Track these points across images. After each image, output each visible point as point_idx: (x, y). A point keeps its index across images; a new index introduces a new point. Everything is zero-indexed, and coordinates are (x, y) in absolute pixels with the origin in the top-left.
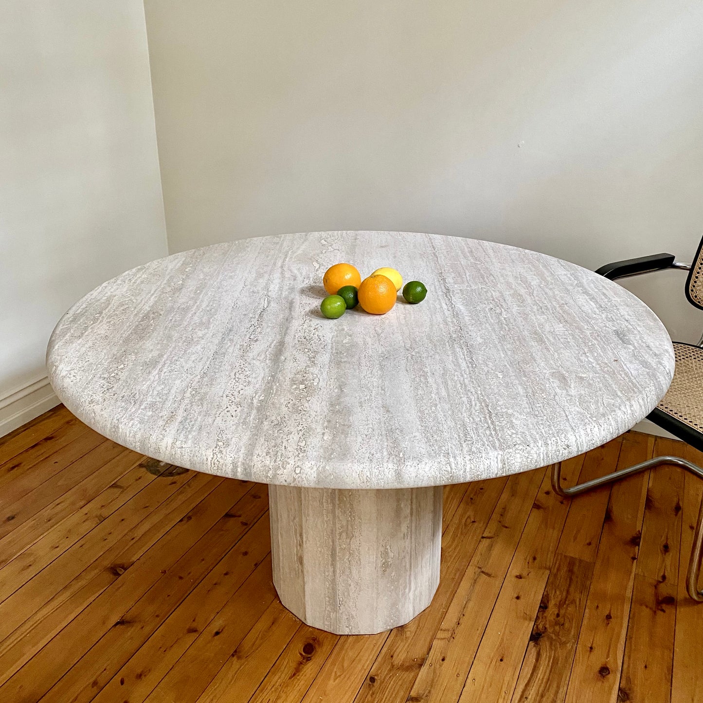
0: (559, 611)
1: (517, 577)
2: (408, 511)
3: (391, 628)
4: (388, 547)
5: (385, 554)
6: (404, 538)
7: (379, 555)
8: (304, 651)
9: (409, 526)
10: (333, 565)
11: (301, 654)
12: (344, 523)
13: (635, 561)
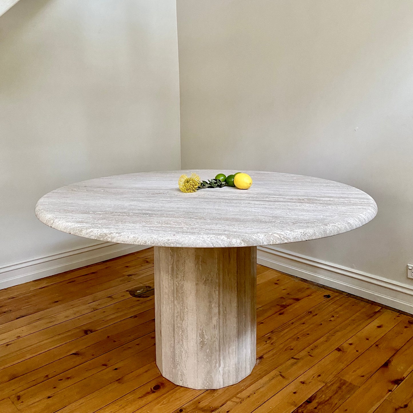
0: (318, 406)
1: (301, 382)
2: (217, 311)
3: (207, 388)
4: (204, 331)
5: (202, 336)
6: (214, 328)
7: (199, 336)
8: (154, 388)
9: (217, 320)
10: (174, 336)
11: (151, 389)
12: (179, 310)
13: (390, 392)
